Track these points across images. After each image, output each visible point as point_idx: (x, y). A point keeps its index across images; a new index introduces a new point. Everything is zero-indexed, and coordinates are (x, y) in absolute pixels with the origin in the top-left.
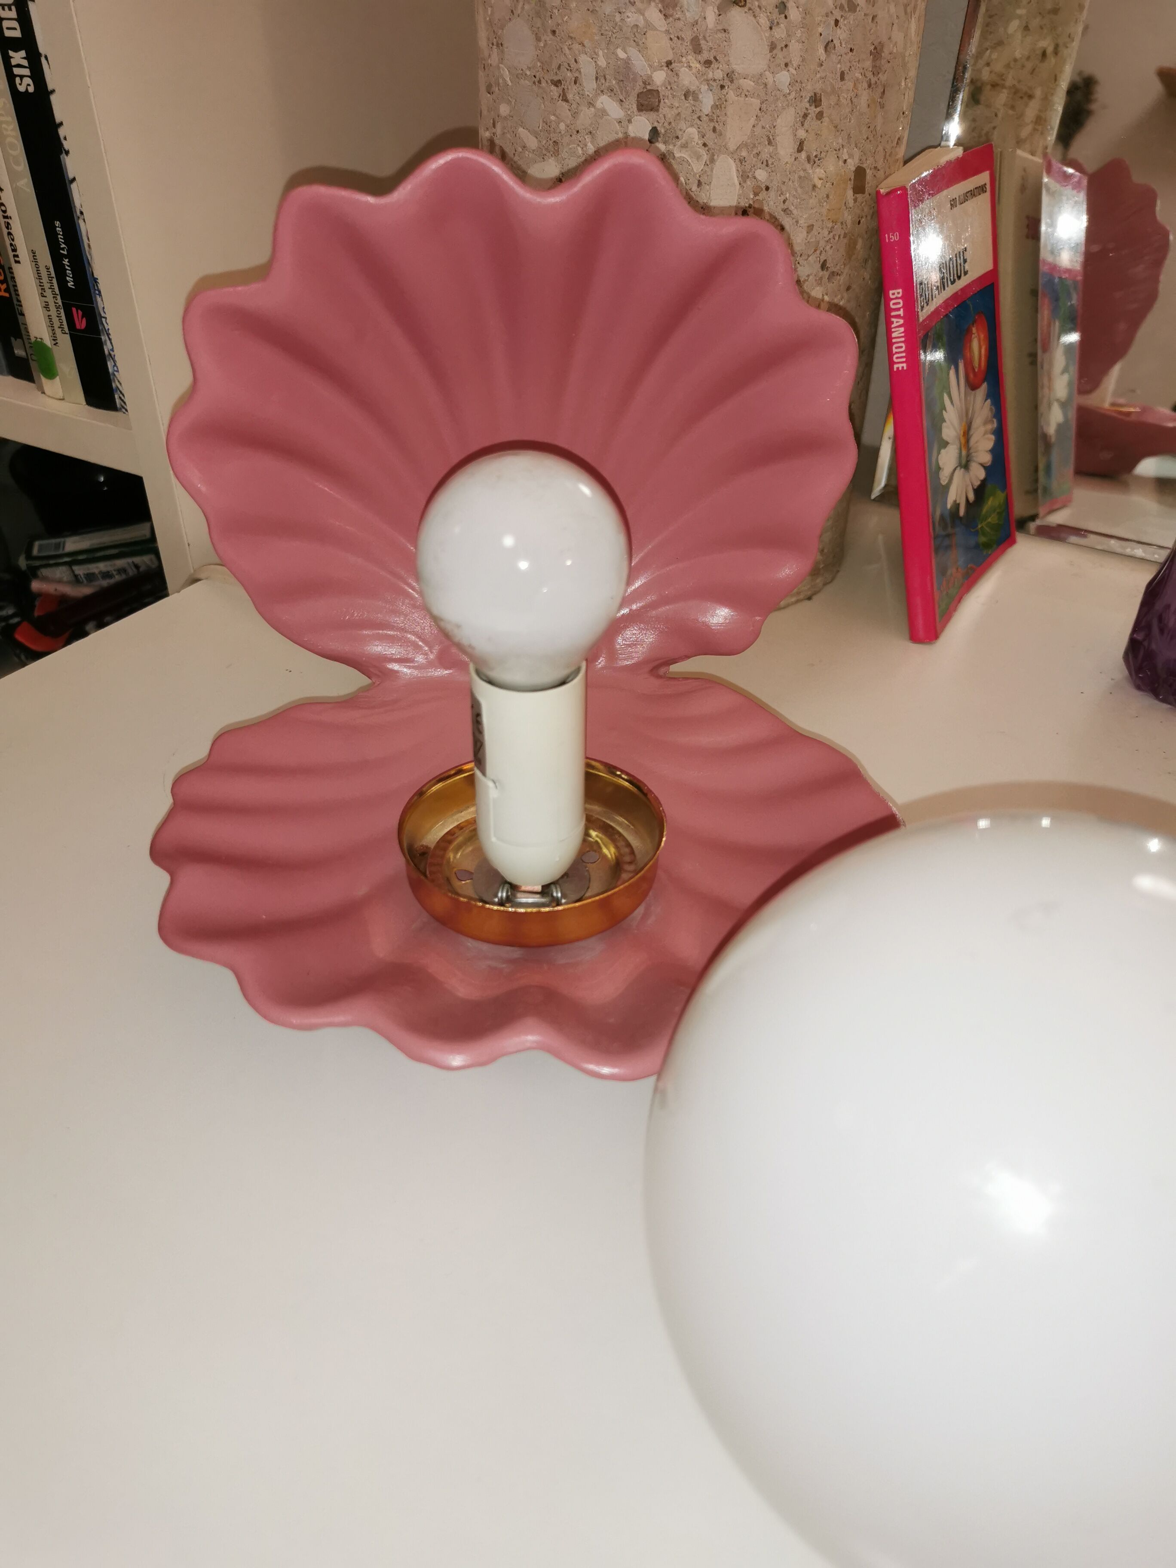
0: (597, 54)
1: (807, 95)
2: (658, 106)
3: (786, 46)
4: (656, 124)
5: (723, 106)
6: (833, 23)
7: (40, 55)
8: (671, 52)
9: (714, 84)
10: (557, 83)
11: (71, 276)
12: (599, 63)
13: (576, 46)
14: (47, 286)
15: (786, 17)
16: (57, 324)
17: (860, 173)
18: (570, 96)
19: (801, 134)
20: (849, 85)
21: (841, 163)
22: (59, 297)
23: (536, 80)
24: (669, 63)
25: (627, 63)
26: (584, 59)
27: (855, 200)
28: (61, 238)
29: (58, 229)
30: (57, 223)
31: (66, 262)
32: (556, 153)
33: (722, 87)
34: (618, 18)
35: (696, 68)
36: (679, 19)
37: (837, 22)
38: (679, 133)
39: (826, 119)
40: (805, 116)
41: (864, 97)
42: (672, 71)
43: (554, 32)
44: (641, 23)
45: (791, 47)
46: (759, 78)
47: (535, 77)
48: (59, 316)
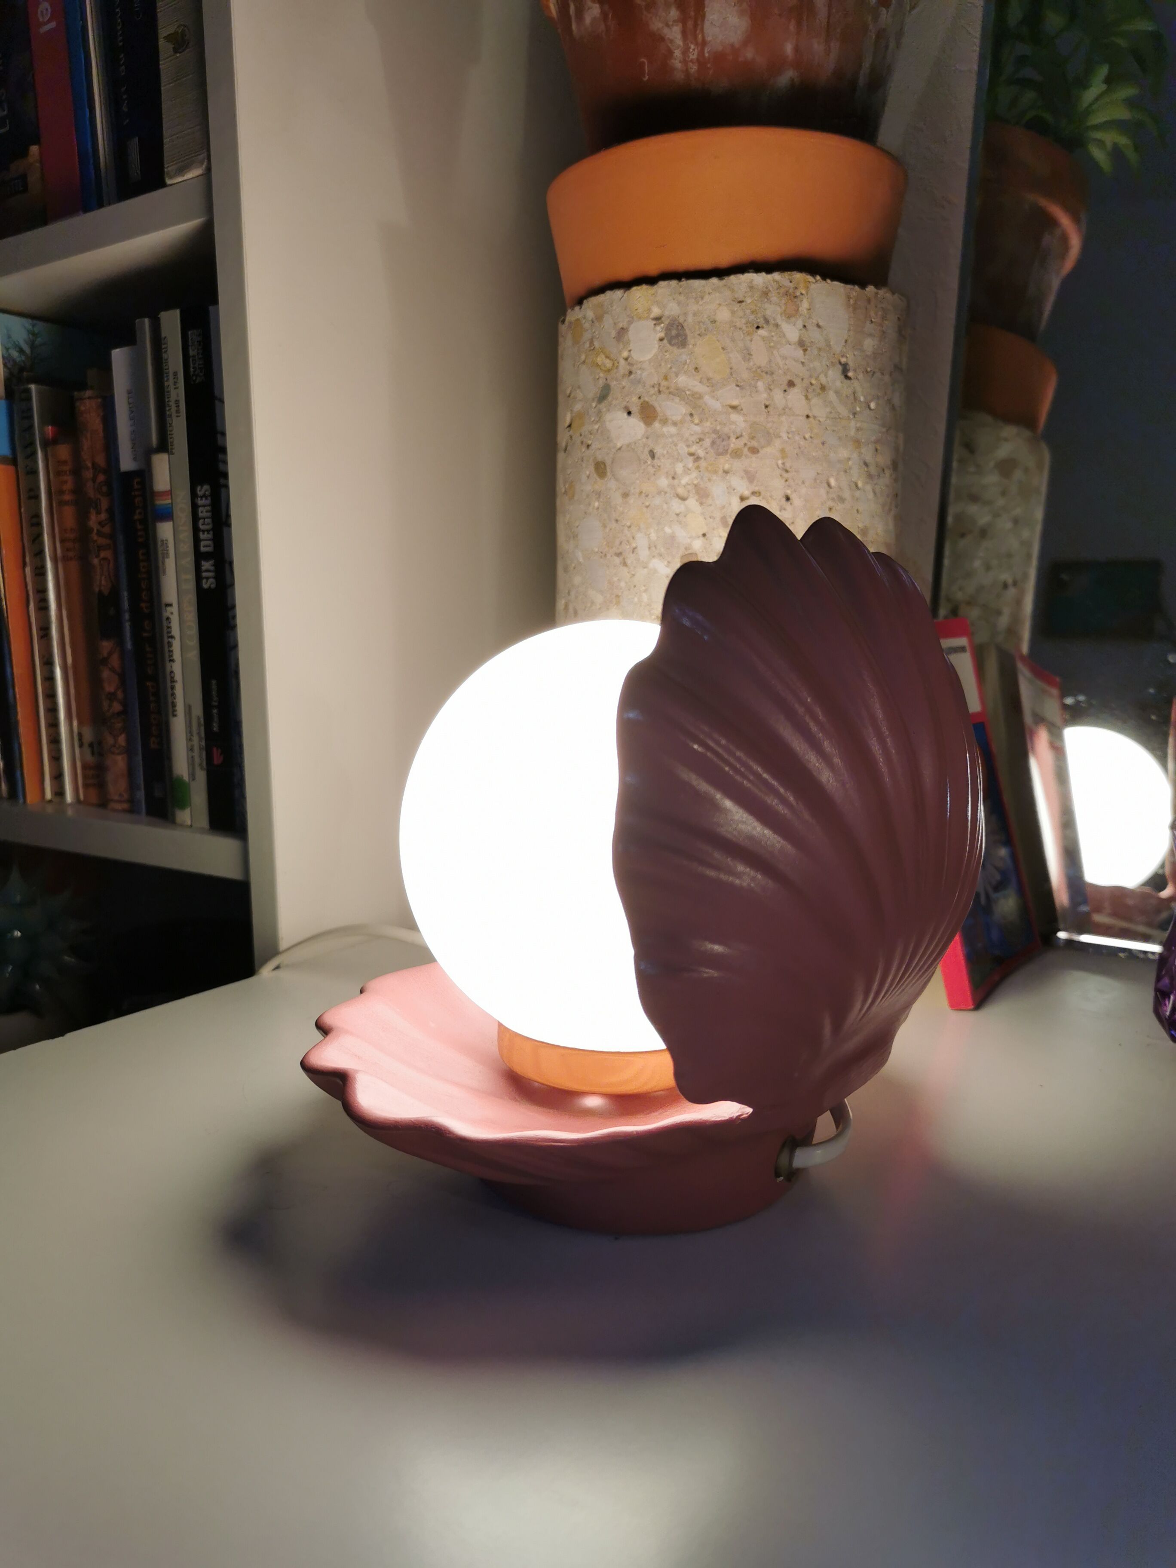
0: (649, 532)
7: (224, 561)
8: (706, 527)
10: (619, 554)
11: (218, 721)
12: (652, 538)
13: (634, 528)
14: (195, 732)
15: (791, 504)
18: (629, 562)
22: (203, 741)
23: (603, 556)
24: (704, 535)
25: (673, 537)
26: (639, 536)
28: (215, 693)
29: (213, 687)
30: (214, 682)
31: (215, 711)
32: (618, 604)
34: (665, 506)
36: (711, 505)
42: (707, 540)
44: (683, 509)
47: (601, 553)
48: (200, 756)
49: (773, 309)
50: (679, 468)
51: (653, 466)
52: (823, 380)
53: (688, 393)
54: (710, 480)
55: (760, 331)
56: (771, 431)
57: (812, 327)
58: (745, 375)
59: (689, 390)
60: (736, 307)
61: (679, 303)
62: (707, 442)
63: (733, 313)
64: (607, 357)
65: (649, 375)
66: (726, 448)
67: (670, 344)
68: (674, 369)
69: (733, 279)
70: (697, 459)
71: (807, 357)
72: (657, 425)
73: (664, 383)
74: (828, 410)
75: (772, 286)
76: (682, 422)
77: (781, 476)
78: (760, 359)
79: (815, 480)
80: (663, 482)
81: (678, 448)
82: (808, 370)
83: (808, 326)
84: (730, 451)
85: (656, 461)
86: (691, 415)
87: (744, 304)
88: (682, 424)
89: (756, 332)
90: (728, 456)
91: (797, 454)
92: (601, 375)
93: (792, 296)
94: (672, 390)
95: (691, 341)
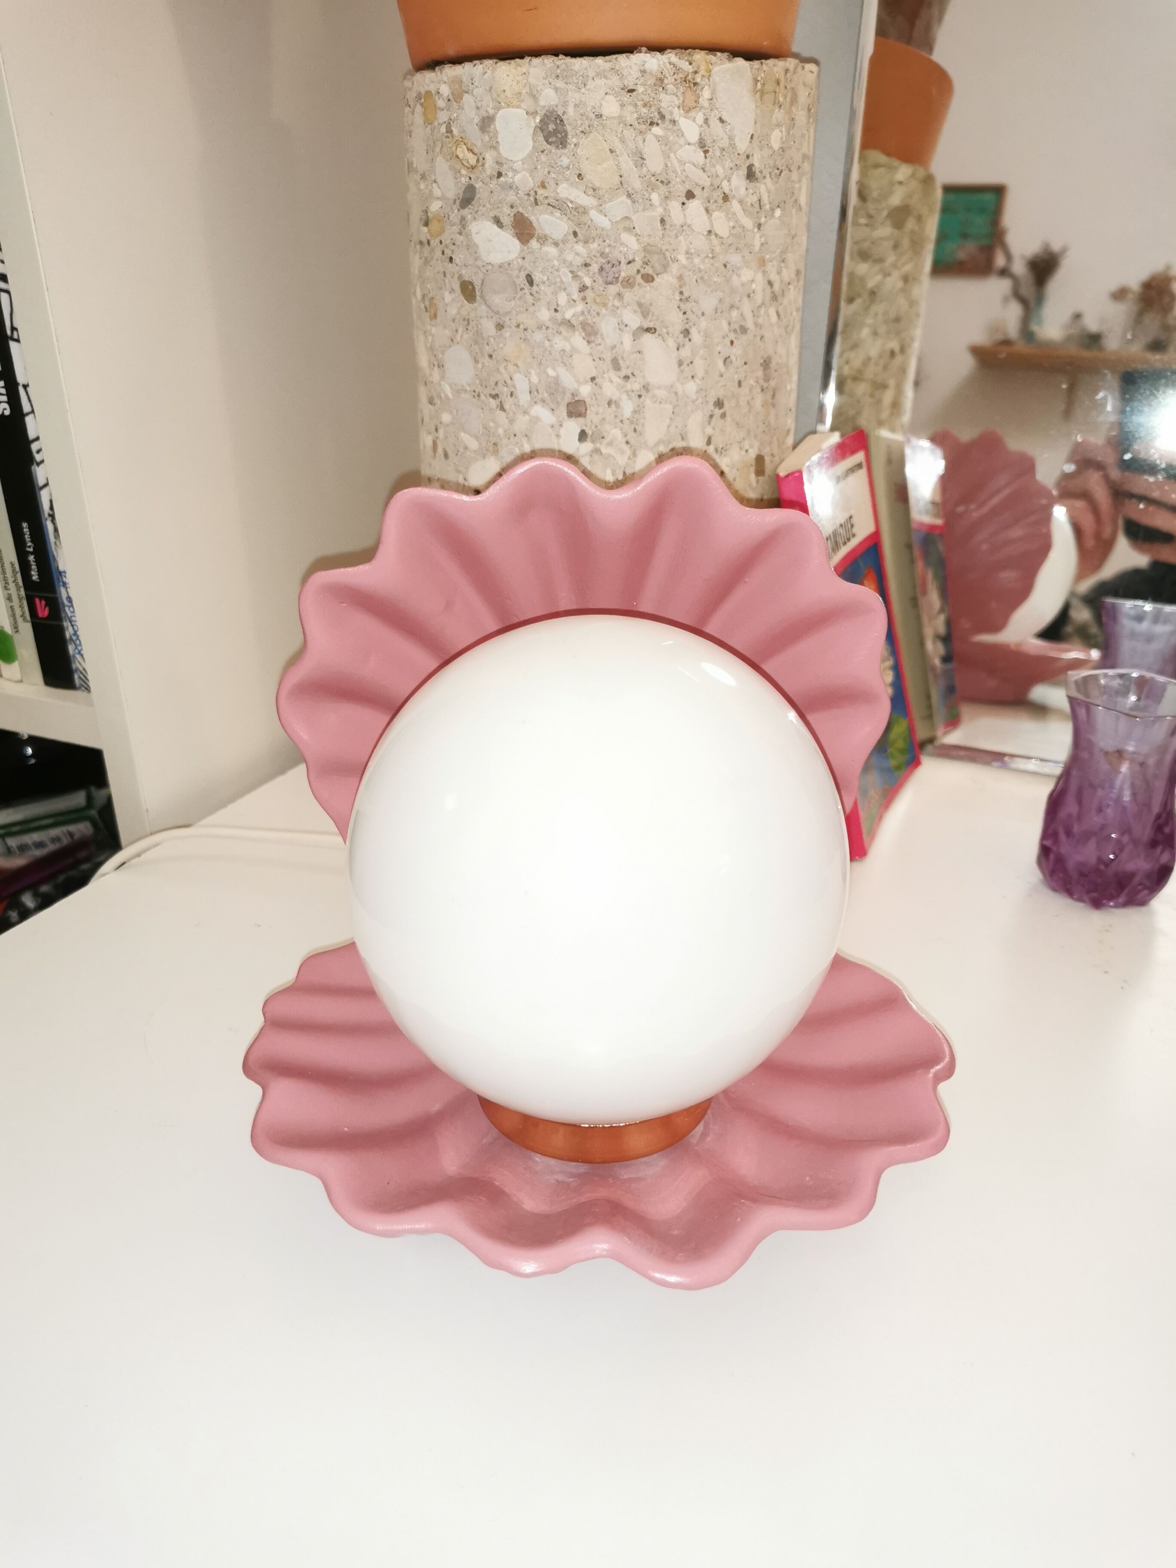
0: (530, 373)
1: (712, 400)
2: (586, 413)
3: (692, 363)
4: (584, 428)
5: (641, 412)
6: (729, 343)
7: (17, 384)
8: (594, 370)
9: (633, 394)
10: (495, 396)
11: (36, 570)
12: (532, 380)
13: (511, 368)
14: (10, 580)
15: (690, 340)
16: (18, 612)
17: (760, 459)
18: (507, 407)
19: (709, 430)
20: (745, 390)
21: (743, 453)
22: (22, 590)
23: (476, 394)
24: (593, 379)
25: (557, 380)
26: (517, 377)
27: (758, 481)
28: (28, 538)
29: (25, 530)
30: (25, 525)
31: (31, 558)
32: (496, 452)
33: (640, 396)
34: (547, 344)
35: (617, 382)
36: (600, 344)
37: (732, 342)
38: (605, 434)
39: (728, 418)
40: (711, 416)
41: (759, 400)
42: (596, 385)
43: (491, 356)
44: (568, 347)
45: (695, 362)
46: (671, 388)
47: (474, 391)
48: (21, 606)
49: (669, 101)
50: (562, 299)
51: (531, 294)
52: (726, 188)
53: (570, 205)
54: (598, 314)
55: (656, 130)
56: (668, 254)
57: (714, 122)
58: (637, 184)
59: (572, 202)
60: (626, 98)
61: (556, 89)
62: (595, 267)
63: (622, 106)
64: (470, 150)
65: (523, 179)
66: (617, 276)
67: (547, 141)
68: (553, 175)
69: (622, 60)
70: (583, 288)
71: (708, 160)
72: (534, 243)
73: (541, 192)
74: (732, 224)
75: (667, 69)
76: (564, 241)
77: (679, 307)
78: (655, 164)
79: (716, 310)
80: (544, 315)
81: (561, 273)
82: (709, 177)
83: (710, 122)
84: (620, 279)
85: (535, 288)
86: (575, 234)
87: (635, 93)
88: (564, 243)
89: (650, 130)
90: (619, 284)
91: (697, 281)
92: (464, 172)
93: (690, 83)
94: (551, 201)
95: (572, 140)
